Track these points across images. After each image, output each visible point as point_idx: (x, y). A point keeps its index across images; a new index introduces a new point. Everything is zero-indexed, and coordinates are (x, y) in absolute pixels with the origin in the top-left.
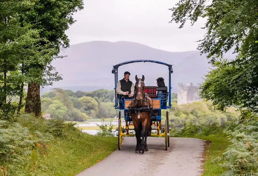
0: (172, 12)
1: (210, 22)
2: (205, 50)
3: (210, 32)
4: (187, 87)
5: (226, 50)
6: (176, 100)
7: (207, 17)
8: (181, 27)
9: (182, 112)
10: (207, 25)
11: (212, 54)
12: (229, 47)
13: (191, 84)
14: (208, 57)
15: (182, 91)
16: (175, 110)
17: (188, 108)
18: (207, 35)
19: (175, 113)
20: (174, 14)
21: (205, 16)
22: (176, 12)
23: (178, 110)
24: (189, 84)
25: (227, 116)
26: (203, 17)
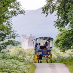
0: (42, 9)
1: (58, 13)
2: (57, 25)
3: (58, 17)
4: (28, 37)
5: (66, 25)
6: (20, 46)
7: (57, 11)
8: (46, 16)
9: (27, 55)
10: (57, 14)
11: (60, 27)
12: (67, 24)
13: (31, 35)
14: (59, 28)
15: (25, 40)
16: (22, 53)
17: (31, 51)
18: (58, 19)
19: (22, 55)
20: (43, 10)
21: (56, 10)
22: (44, 9)
23: (25, 53)
24: (29, 35)
25: (57, 56)
26: (55, 10)
